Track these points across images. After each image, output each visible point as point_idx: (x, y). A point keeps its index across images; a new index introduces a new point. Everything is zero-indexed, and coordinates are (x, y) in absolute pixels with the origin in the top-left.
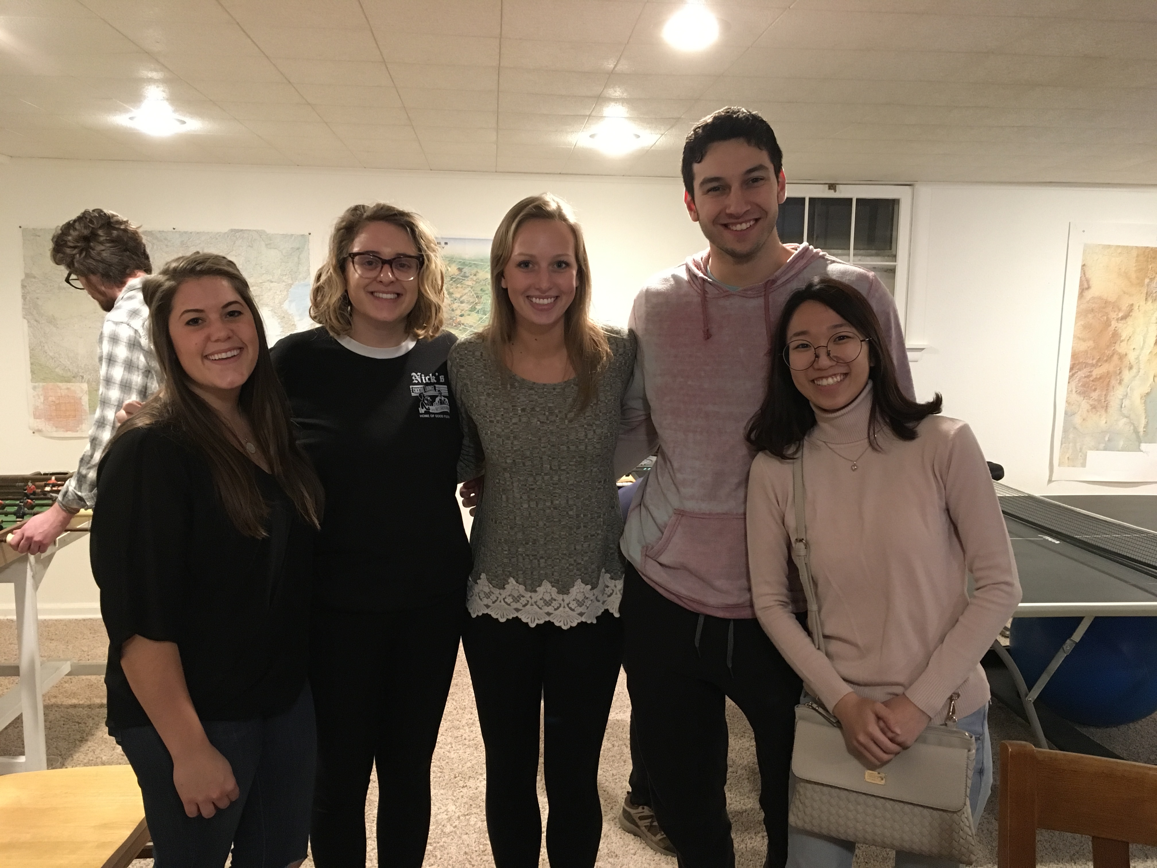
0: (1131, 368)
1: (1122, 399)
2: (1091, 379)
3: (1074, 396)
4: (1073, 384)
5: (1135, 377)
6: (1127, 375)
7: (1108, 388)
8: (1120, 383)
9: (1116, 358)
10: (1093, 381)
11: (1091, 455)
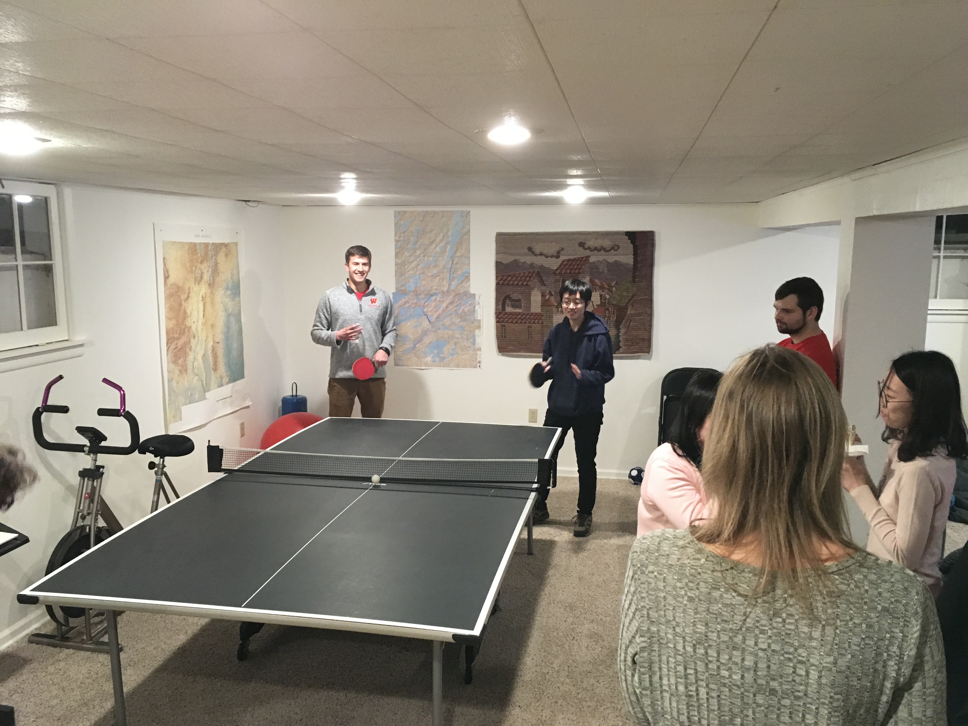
0: (194, 337)
1: (193, 362)
2: (178, 349)
3: (172, 366)
4: (169, 356)
5: (197, 343)
6: (193, 342)
7: (185, 355)
8: (190, 350)
9: (186, 330)
10: (178, 351)
11: (184, 409)
